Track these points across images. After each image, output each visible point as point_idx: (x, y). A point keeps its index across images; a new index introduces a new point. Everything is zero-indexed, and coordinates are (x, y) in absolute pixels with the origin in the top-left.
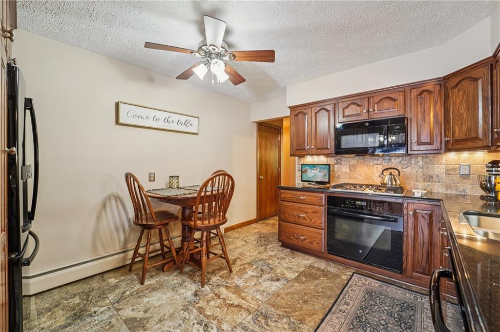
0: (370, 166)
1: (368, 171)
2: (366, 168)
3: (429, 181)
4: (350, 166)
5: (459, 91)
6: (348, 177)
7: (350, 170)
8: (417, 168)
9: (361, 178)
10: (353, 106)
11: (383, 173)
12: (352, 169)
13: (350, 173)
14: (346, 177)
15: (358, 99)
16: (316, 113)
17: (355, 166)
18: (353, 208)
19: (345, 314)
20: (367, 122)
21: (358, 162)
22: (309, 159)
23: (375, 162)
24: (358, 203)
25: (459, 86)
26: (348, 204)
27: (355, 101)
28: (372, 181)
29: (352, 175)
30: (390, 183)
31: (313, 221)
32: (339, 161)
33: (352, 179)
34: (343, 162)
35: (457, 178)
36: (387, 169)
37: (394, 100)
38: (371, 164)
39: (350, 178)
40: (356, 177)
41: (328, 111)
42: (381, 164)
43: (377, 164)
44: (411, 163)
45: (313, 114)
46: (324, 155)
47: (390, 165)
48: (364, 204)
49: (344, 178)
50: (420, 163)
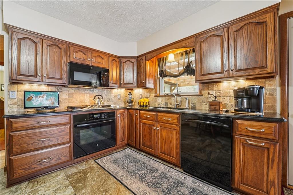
0: (83, 94)
1: (81, 97)
2: (80, 95)
3: (109, 102)
4: (69, 94)
5: (126, 64)
6: (68, 102)
7: (69, 97)
8: (105, 95)
9: (77, 102)
10: (81, 53)
11: (95, 98)
12: (71, 96)
13: (69, 99)
14: (66, 102)
15: (85, 50)
16: (48, 46)
17: (72, 94)
18: (93, 120)
19: (124, 176)
20: (92, 66)
21: (74, 91)
23: (86, 92)
24: (95, 116)
25: (126, 63)
26: (89, 118)
27: (82, 50)
28: (84, 103)
29: (70, 101)
30: (100, 103)
31: (60, 139)
32: (60, 90)
33: (71, 103)
34: (63, 91)
35: (117, 99)
36: (97, 96)
37: (103, 59)
38: (83, 93)
39: (69, 102)
40: (73, 101)
42: (89, 93)
43: (87, 93)
44: (102, 93)
48: (98, 115)
49: (64, 103)
50: (106, 93)
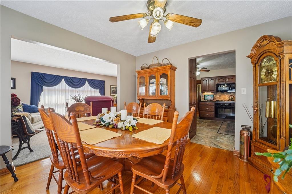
1: (224, 96)
7: (219, 96)
10: (221, 79)
16: (210, 81)
21: (221, 94)
22: (206, 93)
29: (219, 98)
30: (231, 99)
31: (211, 110)
32: (217, 94)
36: (230, 96)
37: (232, 79)
40: (221, 98)
41: (214, 80)
45: (209, 81)
46: (211, 92)
47: (231, 95)
